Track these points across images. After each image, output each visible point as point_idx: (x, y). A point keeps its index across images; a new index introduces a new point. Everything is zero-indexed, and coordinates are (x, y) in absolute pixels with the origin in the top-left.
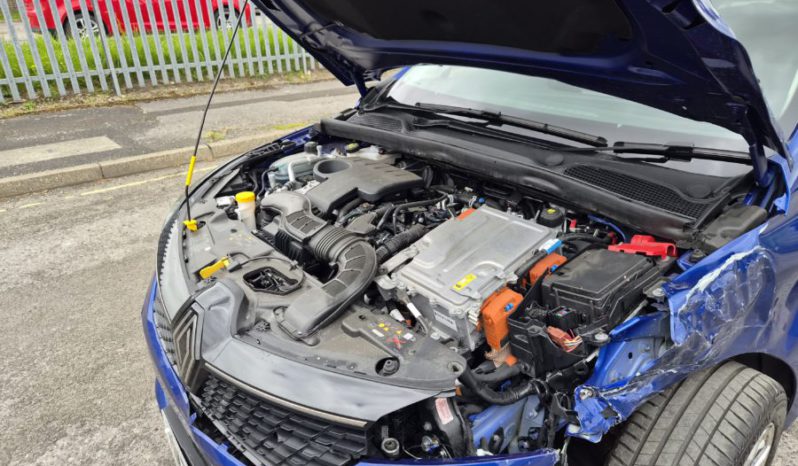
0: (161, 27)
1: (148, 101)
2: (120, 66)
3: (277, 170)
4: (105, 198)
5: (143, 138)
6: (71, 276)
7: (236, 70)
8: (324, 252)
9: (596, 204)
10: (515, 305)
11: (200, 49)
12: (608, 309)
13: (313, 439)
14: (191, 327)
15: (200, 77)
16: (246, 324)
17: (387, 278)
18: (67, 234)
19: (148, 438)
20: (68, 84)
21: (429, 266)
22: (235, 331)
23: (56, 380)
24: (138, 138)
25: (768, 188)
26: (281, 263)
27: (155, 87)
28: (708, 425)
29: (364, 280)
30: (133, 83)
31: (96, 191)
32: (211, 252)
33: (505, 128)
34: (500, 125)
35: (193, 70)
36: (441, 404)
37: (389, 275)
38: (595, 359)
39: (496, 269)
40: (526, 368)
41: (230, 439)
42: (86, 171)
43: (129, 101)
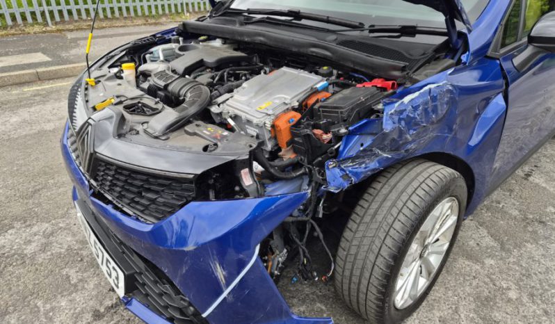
1: (72, 30)
2: (51, 5)
3: (152, 53)
4: (41, 93)
5: (68, 55)
6: (17, 139)
7: (135, 11)
8: (177, 91)
9: (353, 62)
10: (295, 120)
12: (349, 116)
13: (163, 191)
14: (87, 133)
15: (109, 15)
16: (123, 132)
17: (217, 107)
18: (14, 113)
19: (69, 229)
20: (14, 18)
21: (244, 99)
22: (116, 134)
23: (7, 197)
24: (64, 54)
25: (459, 49)
26: (149, 101)
27: (76, 21)
28: (410, 190)
29: (200, 105)
30: (60, 18)
31: (34, 88)
32: (104, 96)
33: (304, 22)
34: (300, 20)
35: (104, 10)
36: (245, 174)
37: (219, 105)
38: (339, 147)
39: (285, 99)
40: (301, 159)
41: (114, 202)
42: (26, 74)
43: (58, 30)
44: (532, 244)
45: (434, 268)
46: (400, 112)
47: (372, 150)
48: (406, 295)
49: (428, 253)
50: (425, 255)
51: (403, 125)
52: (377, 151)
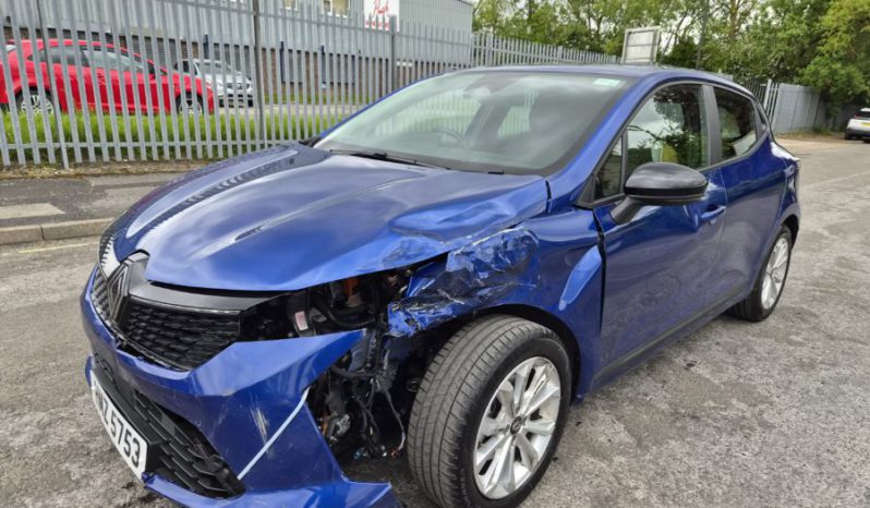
0: (119, 109)
1: (98, 175)
2: (71, 141)
4: (44, 256)
5: (89, 207)
7: (194, 152)
11: (158, 131)
15: (156, 157)
20: (13, 155)
24: (83, 207)
27: (106, 163)
30: (83, 158)
31: (36, 250)
35: (149, 149)
36: (300, 317)
38: (405, 290)
41: (145, 353)
42: (26, 231)
43: (77, 175)
44: (676, 441)
45: (536, 453)
46: (468, 254)
47: (437, 293)
48: (495, 480)
49: (525, 430)
50: (520, 432)
51: (471, 267)
52: (444, 293)
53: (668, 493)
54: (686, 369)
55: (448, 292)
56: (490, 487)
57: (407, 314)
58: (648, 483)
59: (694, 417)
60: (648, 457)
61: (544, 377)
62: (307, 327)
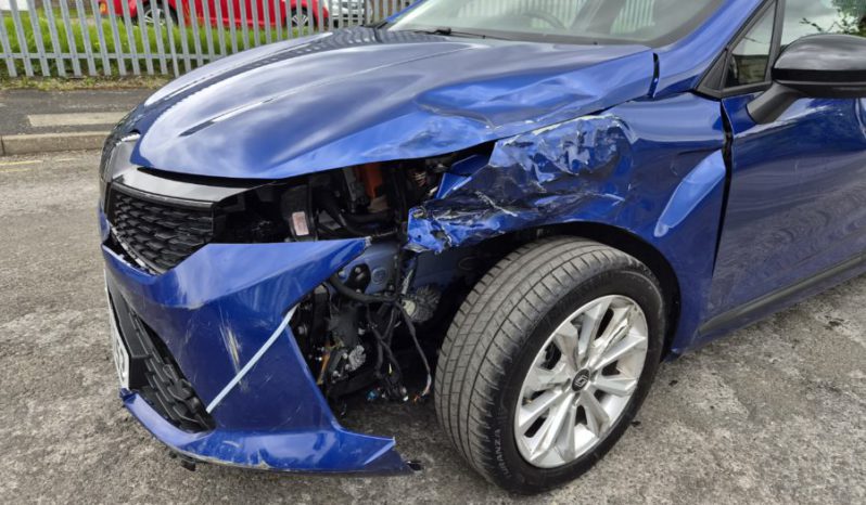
36: (299, 219)
38: (436, 192)
44: (805, 417)
45: (607, 416)
46: (523, 145)
47: (476, 196)
48: (546, 445)
49: (592, 386)
50: (586, 388)
51: (528, 164)
52: (486, 199)
53: (786, 484)
54: (827, 328)
55: (491, 196)
56: (538, 454)
57: (434, 223)
58: (759, 469)
59: (832, 390)
60: (762, 435)
61: (625, 322)
62: (307, 233)
